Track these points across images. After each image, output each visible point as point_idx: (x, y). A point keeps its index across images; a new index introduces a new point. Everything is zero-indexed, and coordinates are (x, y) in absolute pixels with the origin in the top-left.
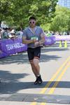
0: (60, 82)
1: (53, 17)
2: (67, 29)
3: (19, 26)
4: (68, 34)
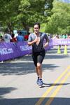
3: (6, 27)
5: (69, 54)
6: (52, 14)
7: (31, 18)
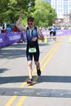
5: (49, 43)
6: (35, 10)
7: (17, 14)
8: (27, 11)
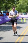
0: (21, 42)
1: (17, 4)
2: (26, 11)
4: (26, 14)
8: (14, 4)
